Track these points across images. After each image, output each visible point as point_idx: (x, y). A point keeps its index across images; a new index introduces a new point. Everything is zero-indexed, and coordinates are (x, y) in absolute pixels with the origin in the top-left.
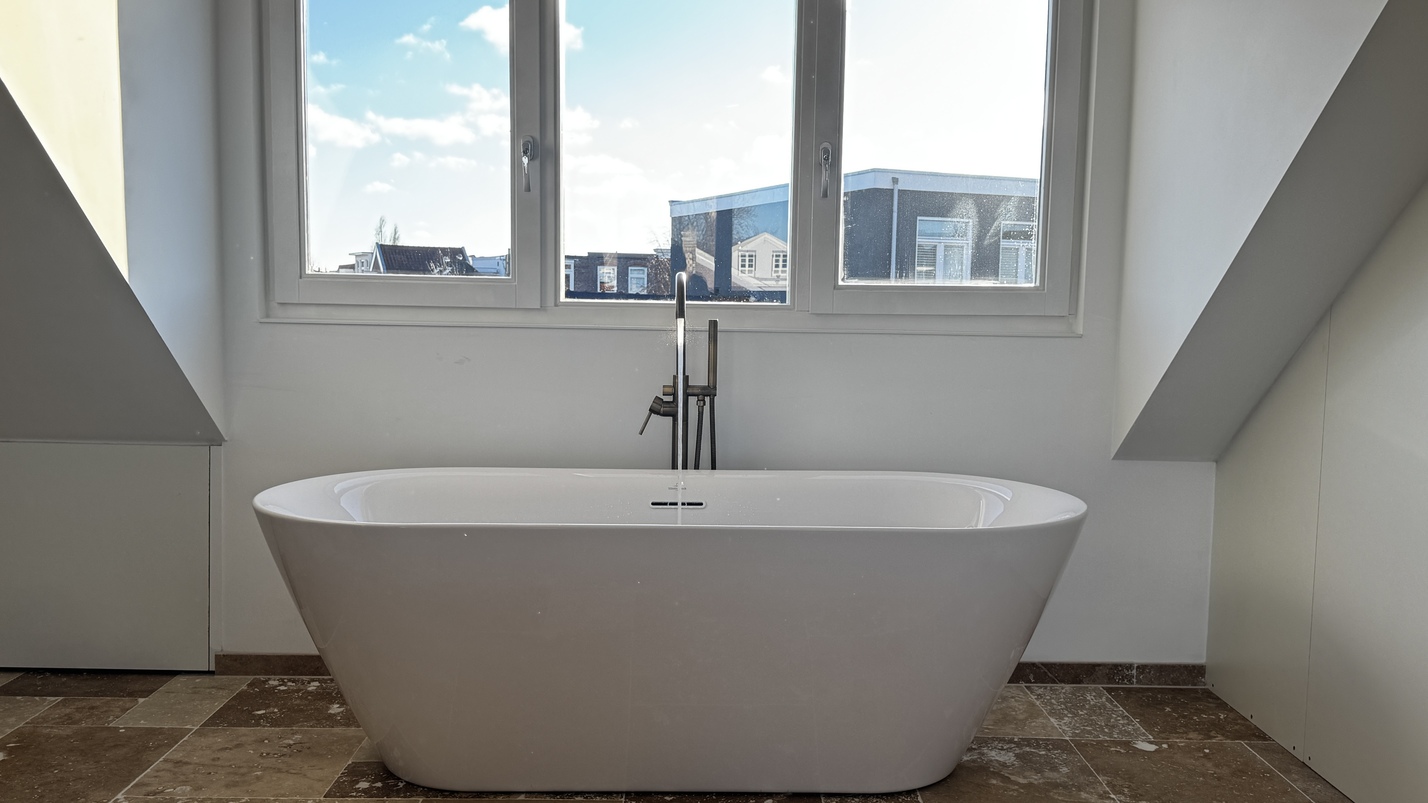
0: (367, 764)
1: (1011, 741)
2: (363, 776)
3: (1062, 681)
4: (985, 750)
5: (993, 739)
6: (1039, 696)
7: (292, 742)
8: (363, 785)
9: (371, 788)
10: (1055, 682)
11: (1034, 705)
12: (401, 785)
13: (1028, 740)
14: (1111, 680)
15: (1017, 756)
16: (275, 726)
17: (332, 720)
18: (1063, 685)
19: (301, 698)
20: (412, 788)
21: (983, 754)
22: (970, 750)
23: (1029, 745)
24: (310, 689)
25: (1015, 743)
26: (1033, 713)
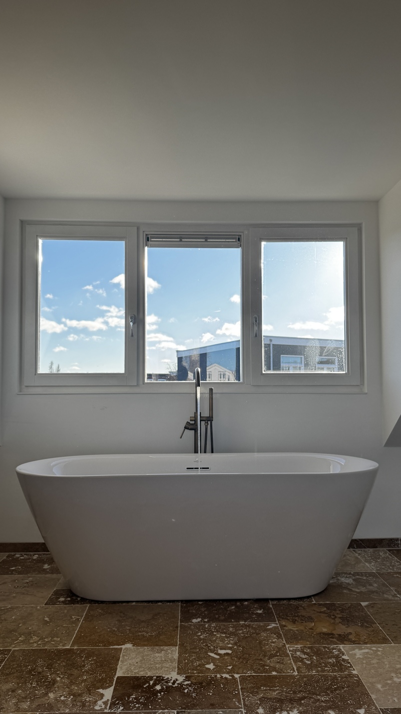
0: (63, 590)
1: (350, 574)
2: (61, 595)
3: (369, 547)
4: (339, 578)
5: (342, 573)
6: (359, 554)
7: (28, 581)
8: (62, 599)
9: (65, 601)
10: (365, 548)
11: (357, 558)
12: (79, 599)
13: (358, 573)
14: (389, 546)
15: (353, 580)
16: (20, 574)
17: (45, 571)
18: (369, 549)
19: (31, 562)
20: (84, 600)
21: (339, 580)
22: (333, 578)
23: (358, 575)
24: (34, 558)
25: (352, 574)
26: (358, 561)
